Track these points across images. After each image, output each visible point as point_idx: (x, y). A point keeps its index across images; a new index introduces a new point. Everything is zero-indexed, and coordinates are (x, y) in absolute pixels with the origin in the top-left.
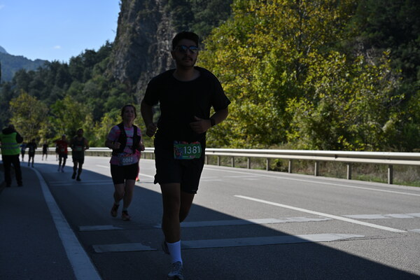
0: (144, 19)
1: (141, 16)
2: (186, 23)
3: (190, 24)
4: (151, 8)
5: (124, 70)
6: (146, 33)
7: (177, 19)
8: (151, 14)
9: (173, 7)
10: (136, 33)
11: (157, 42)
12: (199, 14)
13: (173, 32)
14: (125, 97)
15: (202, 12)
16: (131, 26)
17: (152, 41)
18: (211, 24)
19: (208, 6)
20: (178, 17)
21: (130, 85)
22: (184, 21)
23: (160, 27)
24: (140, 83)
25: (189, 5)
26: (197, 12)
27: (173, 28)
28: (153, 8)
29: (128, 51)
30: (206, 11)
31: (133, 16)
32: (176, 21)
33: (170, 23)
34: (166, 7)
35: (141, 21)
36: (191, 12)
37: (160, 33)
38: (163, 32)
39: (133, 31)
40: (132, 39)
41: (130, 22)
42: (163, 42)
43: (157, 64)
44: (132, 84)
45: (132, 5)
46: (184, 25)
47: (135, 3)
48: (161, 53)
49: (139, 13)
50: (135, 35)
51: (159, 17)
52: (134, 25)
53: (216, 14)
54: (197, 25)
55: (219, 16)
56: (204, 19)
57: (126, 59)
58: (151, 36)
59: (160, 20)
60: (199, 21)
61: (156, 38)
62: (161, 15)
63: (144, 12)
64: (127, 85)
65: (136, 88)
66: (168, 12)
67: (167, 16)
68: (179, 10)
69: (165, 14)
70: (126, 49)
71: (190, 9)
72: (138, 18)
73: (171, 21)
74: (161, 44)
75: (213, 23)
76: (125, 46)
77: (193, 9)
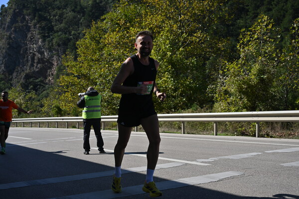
0: (17, 30)
1: (15, 27)
2: (48, 33)
3: (51, 33)
4: (22, 22)
5: (3, 65)
6: (19, 39)
7: (41, 30)
8: (22, 26)
9: (38, 22)
10: (12, 39)
11: (27, 45)
12: (57, 27)
13: (39, 39)
14: (4, 84)
15: (60, 26)
16: (8, 34)
17: (23, 45)
18: (66, 34)
19: (64, 22)
20: (43, 28)
21: (7, 75)
22: (46, 32)
23: (29, 35)
24: (15, 74)
25: (50, 21)
26: (56, 25)
27: (39, 36)
28: (23, 22)
29: (6, 52)
30: (62, 25)
31: (9, 27)
32: (41, 32)
33: (37, 33)
34: (33, 21)
35: (15, 31)
36: (52, 25)
37: (29, 39)
38: (32, 39)
39: (10, 38)
40: (9, 44)
41: (7, 31)
42: (32, 46)
43: (27, 61)
44: (9, 75)
45: (8, 20)
46: (46, 34)
47: (11, 19)
48: (30, 53)
49: (14, 25)
50: (10, 41)
51: (28, 29)
52: (10, 34)
53: (69, 27)
54: (56, 34)
55: (71, 28)
56: (60, 30)
57: (4, 58)
58: (23, 42)
59: (29, 31)
60: (57, 32)
61: (26, 43)
62: (30, 27)
63: (17, 25)
64: (5, 76)
65: (12, 77)
66: (35, 25)
67: (35, 28)
68: (43, 24)
69: (33, 27)
70: (4, 50)
71: (51, 23)
72: (13, 29)
73: (37, 31)
74: (30, 47)
75: (68, 33)
76: (3, 48)
77: (53, 24)
